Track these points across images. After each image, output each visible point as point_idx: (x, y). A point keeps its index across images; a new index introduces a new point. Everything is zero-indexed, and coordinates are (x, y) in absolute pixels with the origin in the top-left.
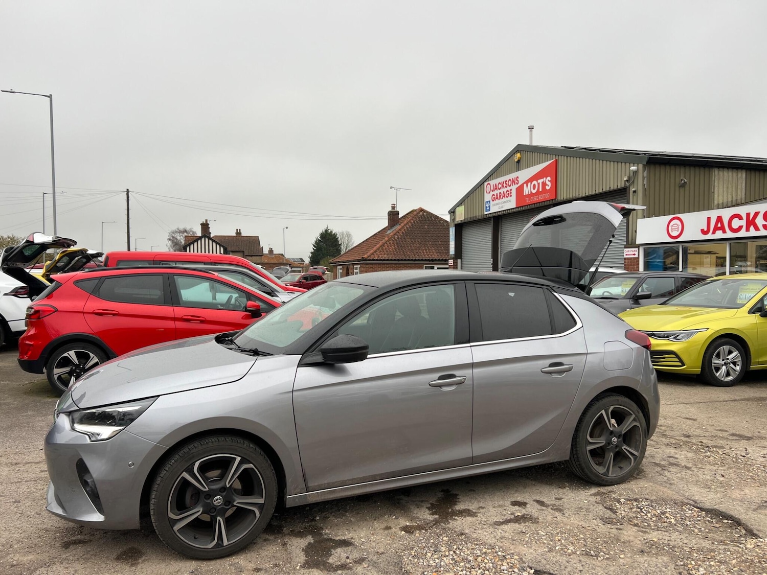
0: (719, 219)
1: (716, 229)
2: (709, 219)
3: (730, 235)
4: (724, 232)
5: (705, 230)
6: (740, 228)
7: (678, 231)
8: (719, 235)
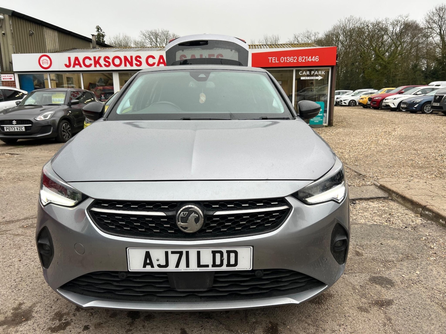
0: (77, 59)
1: (75, 64)
2: (69, 58)
3: (84, 68)
4: (81, 66)
5: (68, 64)
6: (91, 65)
7: (48, 64)
8: (77, 68)
